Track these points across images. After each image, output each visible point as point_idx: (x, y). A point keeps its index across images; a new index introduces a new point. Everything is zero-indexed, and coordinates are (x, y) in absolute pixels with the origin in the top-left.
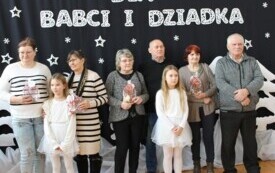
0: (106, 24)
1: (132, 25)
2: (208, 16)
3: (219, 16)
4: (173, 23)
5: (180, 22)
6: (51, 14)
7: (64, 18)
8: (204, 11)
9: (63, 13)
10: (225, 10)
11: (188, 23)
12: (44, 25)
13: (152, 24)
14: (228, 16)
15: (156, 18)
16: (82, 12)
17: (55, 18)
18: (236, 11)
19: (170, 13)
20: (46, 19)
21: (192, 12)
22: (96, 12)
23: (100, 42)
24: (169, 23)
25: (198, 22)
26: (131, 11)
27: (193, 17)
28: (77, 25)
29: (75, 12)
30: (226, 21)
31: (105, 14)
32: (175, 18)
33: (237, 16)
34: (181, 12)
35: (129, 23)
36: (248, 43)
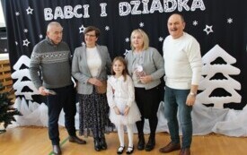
0: (87, 15)
1: (106, 15)
2: (170, 5)
3: (181, 4)
4: (139, 12)
5: (145, 11)
6: (50, 10)
7: (59, 13)
8: (167, 1)
9: (58, 9)
11: (152, 11)
12: (46, 19)
13: (122, 13)
15: (125, 9)
16: (70, 7)
17: (53, 13)
19: (136, 4)
20: (48, 15)
21: (156, 2)
22: (80, 7)
23: (82, 29)
24: (136, 12)
25: (161, 10)
26: (105, 4)
27: (157, 6)
28: (67, 17)
29: (66, 8)
30: (187, 9)
31: (86, 7)
32: (141, 8)
33: (198, 3)
34: (146, 2)
35: (104, 14)
36: (208, 29)
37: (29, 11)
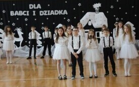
0: (28, 15)
2: (57, 12)
3: (60, 12)
4: (47, 15)
5: (49, 14)
6: (13, 12)
7: (17, 13)
8: (56, 11)
10: (62, 11)
12: (11, 15)
13: (41, 15)
14: (63, 12)
15: (42, 13)
17: (14, 13)
18: (65, 11)
19: (46, 11)
20: (12, 13)
21: (52, 11)
22: (25, 11)
23: (26, 19)
24: (45, 14)
25: (54, 14)
26: (35, 11)
27: (52, 13)
28: (20, 15)
29: (20, 12)
30: (62, 14)
31: (28, 12)
32: (47, 13)
33: (65, 12)
34: (49, 11)
35: (34, 14)
36: (69, 20)
37: (4, 11)
